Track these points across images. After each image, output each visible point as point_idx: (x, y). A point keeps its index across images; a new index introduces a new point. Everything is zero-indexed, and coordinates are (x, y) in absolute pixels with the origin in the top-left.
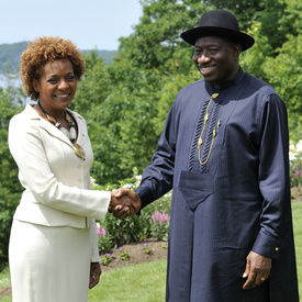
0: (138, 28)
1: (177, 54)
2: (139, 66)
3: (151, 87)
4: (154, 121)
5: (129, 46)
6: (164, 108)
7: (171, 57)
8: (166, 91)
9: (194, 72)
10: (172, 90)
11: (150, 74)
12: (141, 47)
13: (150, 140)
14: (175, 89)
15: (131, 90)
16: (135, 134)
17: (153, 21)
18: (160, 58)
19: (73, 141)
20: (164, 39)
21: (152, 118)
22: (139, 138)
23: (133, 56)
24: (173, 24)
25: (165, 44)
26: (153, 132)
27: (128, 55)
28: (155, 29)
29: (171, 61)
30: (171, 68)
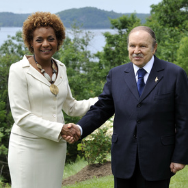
2: (164, 25)
3: (172, 40)
5: (158, 11)
6: (181, 55)
8: (183, 43)
10: (186, 42)
12: (166, 11)
18: (179, 20)
19: (52, 82)
23: (161, 18)
27: (157, 17)
30: (187, 27)
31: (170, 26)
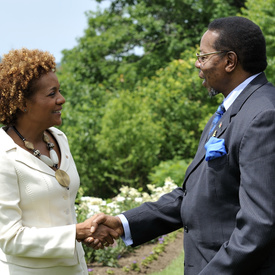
0: (82, 40)
1: (122, 69)
2: (82, 81)
3: (95, 102)
4: (97, 138)
5: (72, 59)
6: (108, 125)
7: (116, 71)
8: (110, 107)
9: (140, 88)
10: (116, 107)
11: (93, 89)
12: (85, 61)
13: (92, 159)
14: (120, 106)
15: (73, 105)
16: (77, 151)
17: (98, 34)
18: (103, 73)
19: (55, 167)
20: (109, 53)
21: (95, 134)
22: (81, 156)
23: (76, 69)
24: (119, 38)
25: (110, 58)
26: (95, 150)
27: (72, 68)
28: (100, 42)
29: (115, 76)
30: (117, 83)
31: (91, 83)
